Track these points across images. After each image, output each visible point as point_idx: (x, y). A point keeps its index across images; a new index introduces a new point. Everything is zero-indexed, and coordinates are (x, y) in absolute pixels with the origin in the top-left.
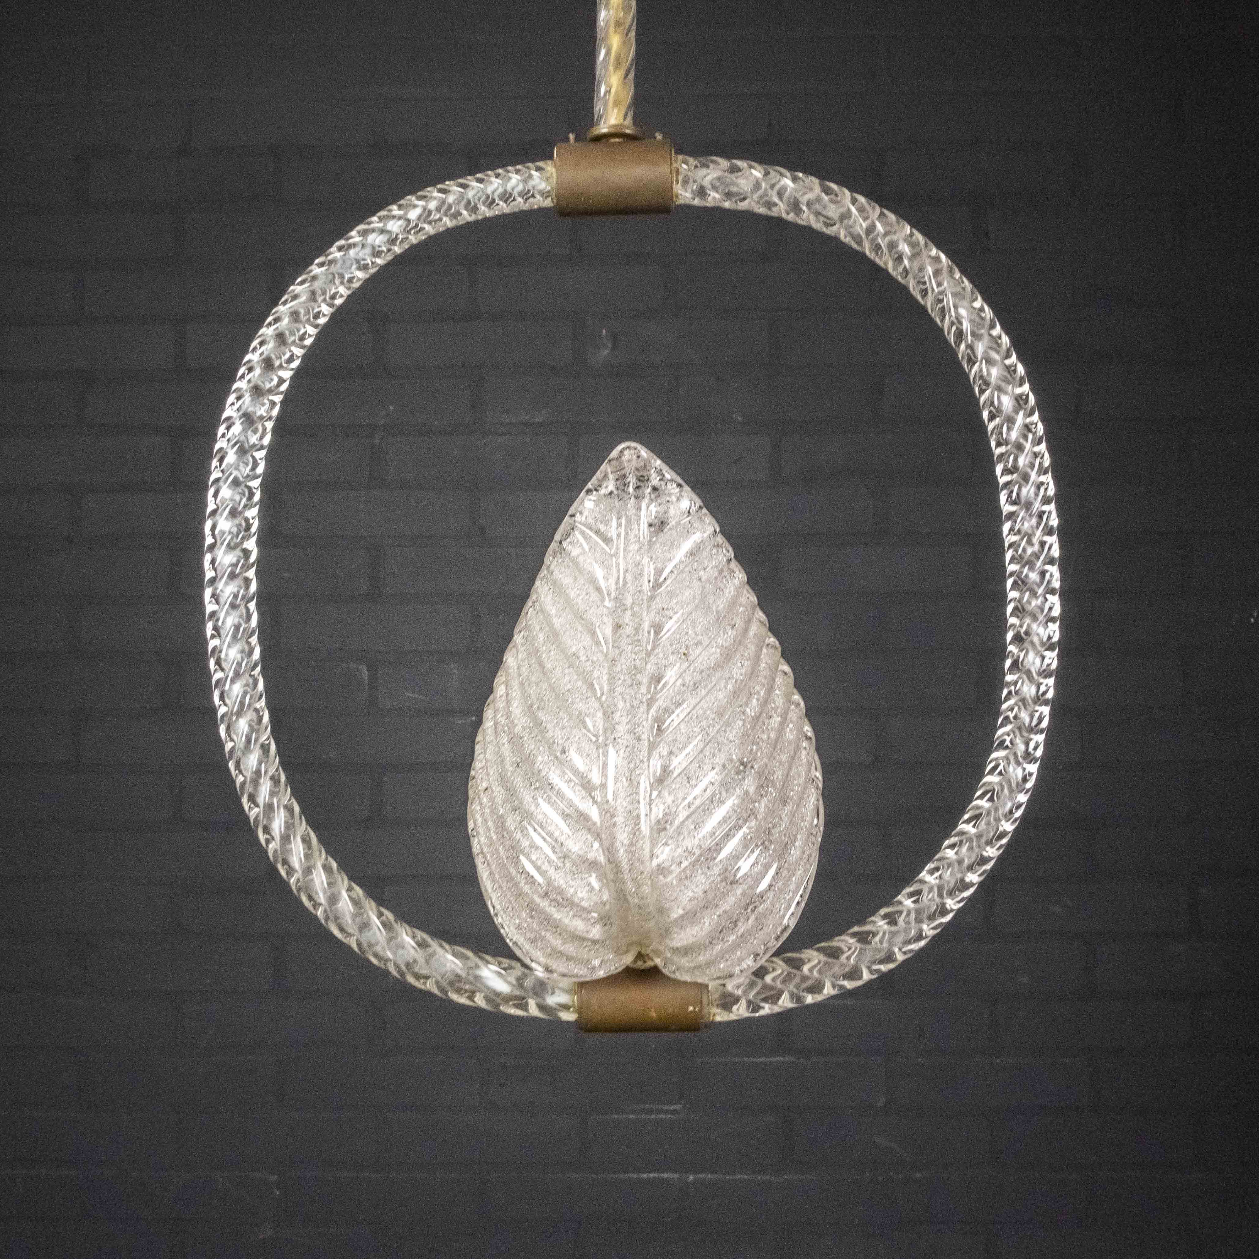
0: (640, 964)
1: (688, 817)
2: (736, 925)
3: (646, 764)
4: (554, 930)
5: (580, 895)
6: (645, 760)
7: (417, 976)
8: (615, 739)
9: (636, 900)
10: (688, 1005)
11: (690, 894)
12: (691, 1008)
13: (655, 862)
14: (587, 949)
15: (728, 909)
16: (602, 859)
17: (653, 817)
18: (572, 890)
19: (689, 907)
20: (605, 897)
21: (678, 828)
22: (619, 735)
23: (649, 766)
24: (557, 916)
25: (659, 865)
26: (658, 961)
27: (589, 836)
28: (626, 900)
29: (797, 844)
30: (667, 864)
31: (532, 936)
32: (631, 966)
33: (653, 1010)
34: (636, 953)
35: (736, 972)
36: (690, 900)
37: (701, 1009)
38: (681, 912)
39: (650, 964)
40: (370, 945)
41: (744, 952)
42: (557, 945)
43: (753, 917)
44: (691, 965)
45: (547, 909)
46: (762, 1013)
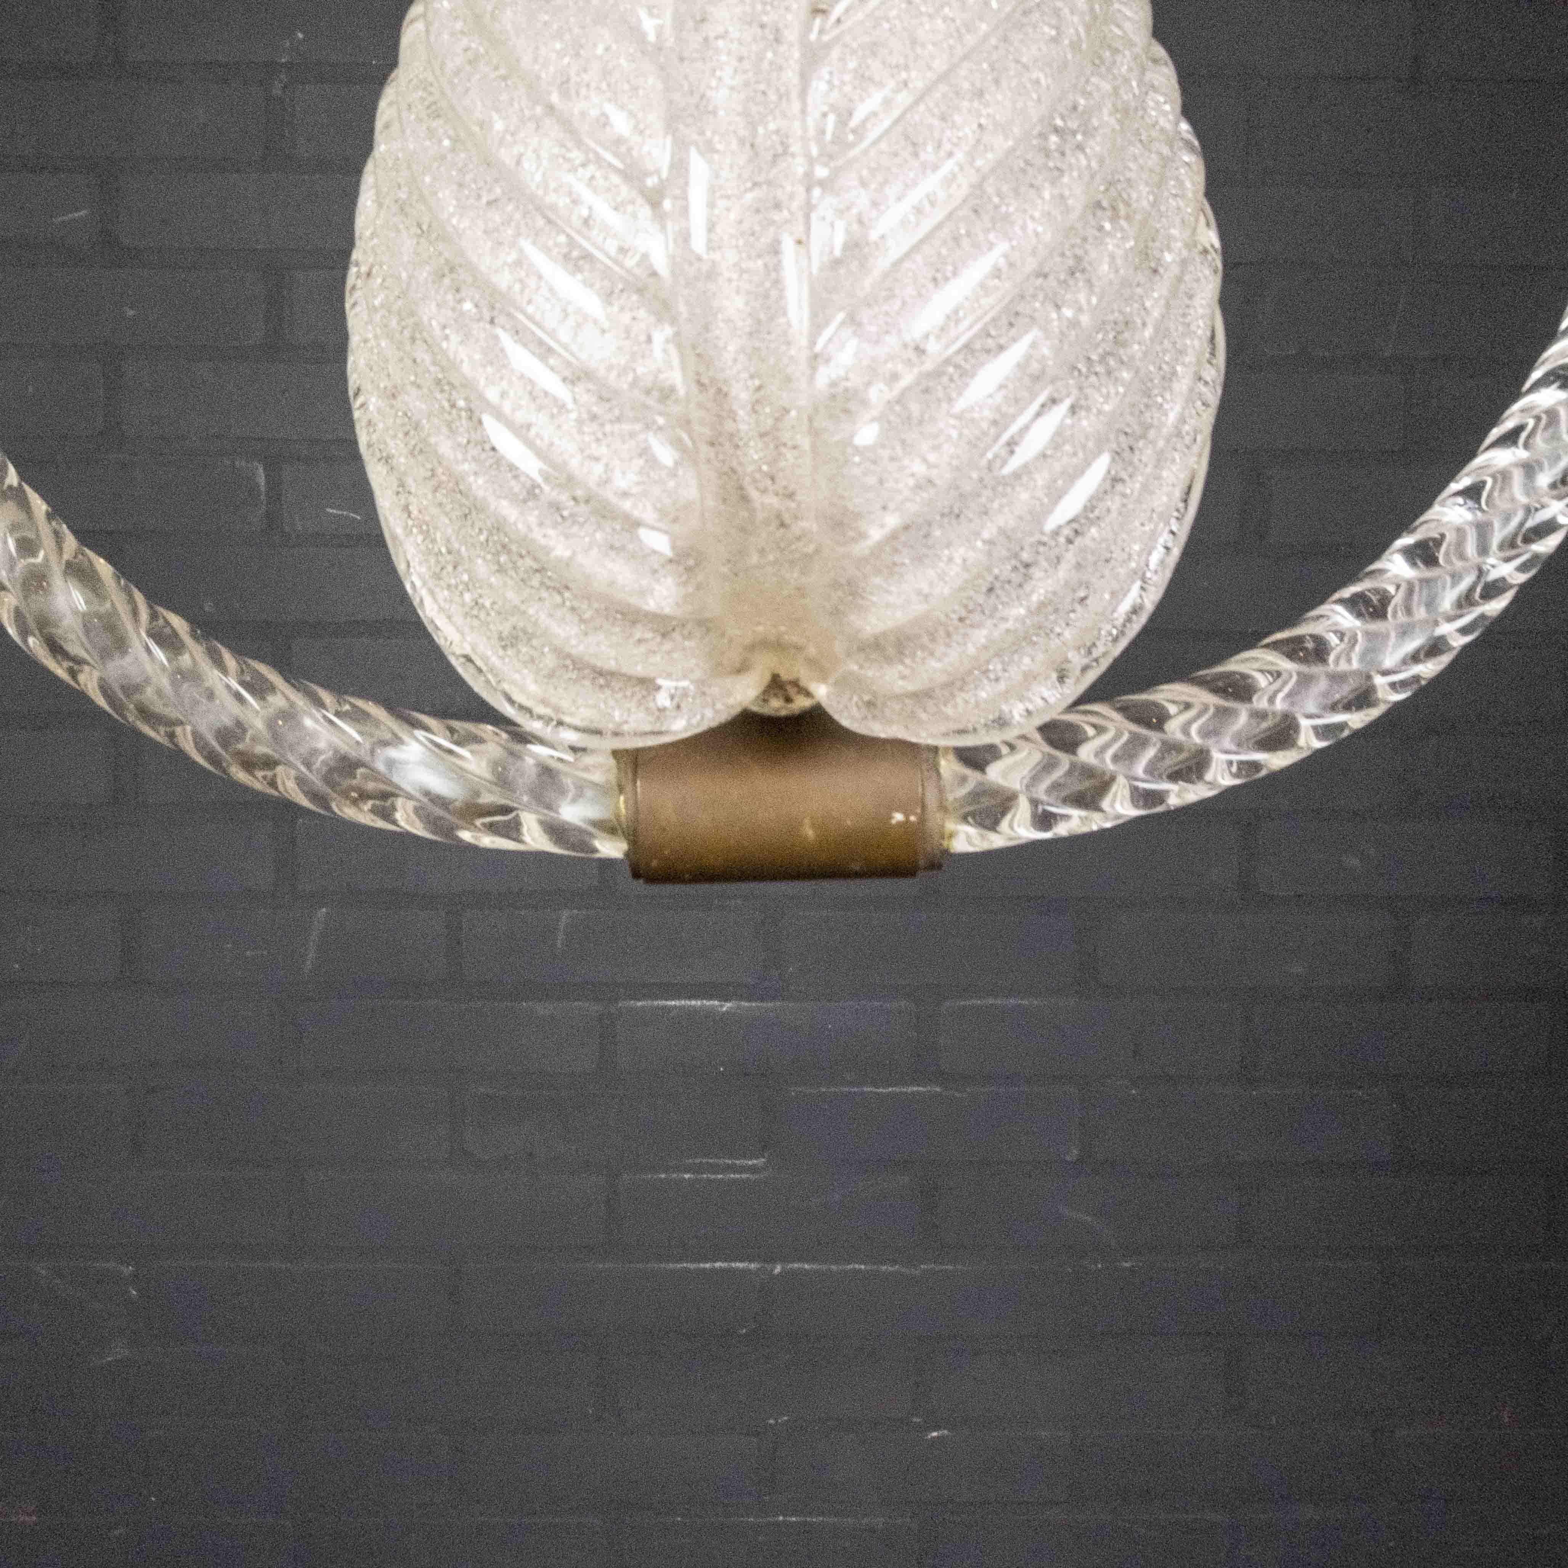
0: (776, 706)
1: (916, 248)
2: (1027, 577)
3: (796, 106)
4: (558, 599)
5: (621, 482)
6: (794, 95)
7: (249, 763)
8: (706, 40)
9: (773, 501)
10: (891, 809)
11: (919, 468)
12: (899, 817)
13: (824, 376)
14: (642, 649)
15: (1012, 523)
16: (676, 378)
17: (815, 246)
18: (598, 469)
19: (912, 508)
20: (690, 492)
21: (886, 275)
22: (720, 30)
23: (803, 111)
24: (561, 550)
25: (833, 384)
26: (822, 692)
27: (642, 313)
28: (745, 499)
29: (1176, 386)
30: (855, 381)
31: (506, 628)
32: (755, 709)
33: (807, 821)
34: (767, 678)
35: (1017, 717)
36: (918, 487)
37: (922, 820)
38: (892, 521)
39: (801, 703)
40: (131, 689)
41: (1040, 656)
42: (568, 639)
43: (1070, 557)
44: (910, 687)
45: (537, 535)
46: (1061, 830)
